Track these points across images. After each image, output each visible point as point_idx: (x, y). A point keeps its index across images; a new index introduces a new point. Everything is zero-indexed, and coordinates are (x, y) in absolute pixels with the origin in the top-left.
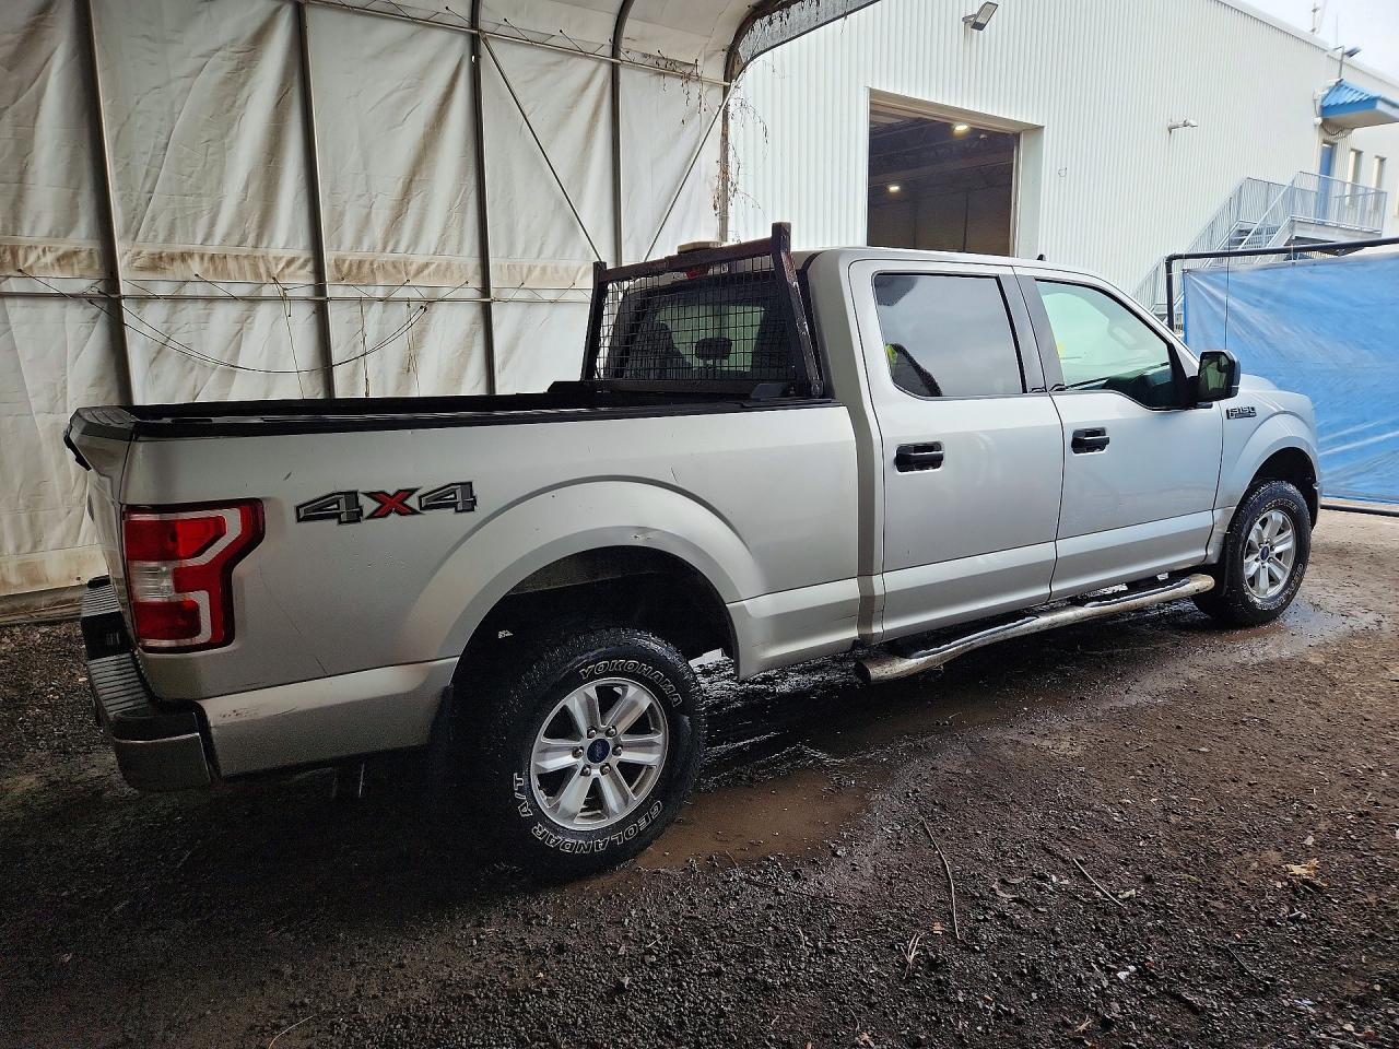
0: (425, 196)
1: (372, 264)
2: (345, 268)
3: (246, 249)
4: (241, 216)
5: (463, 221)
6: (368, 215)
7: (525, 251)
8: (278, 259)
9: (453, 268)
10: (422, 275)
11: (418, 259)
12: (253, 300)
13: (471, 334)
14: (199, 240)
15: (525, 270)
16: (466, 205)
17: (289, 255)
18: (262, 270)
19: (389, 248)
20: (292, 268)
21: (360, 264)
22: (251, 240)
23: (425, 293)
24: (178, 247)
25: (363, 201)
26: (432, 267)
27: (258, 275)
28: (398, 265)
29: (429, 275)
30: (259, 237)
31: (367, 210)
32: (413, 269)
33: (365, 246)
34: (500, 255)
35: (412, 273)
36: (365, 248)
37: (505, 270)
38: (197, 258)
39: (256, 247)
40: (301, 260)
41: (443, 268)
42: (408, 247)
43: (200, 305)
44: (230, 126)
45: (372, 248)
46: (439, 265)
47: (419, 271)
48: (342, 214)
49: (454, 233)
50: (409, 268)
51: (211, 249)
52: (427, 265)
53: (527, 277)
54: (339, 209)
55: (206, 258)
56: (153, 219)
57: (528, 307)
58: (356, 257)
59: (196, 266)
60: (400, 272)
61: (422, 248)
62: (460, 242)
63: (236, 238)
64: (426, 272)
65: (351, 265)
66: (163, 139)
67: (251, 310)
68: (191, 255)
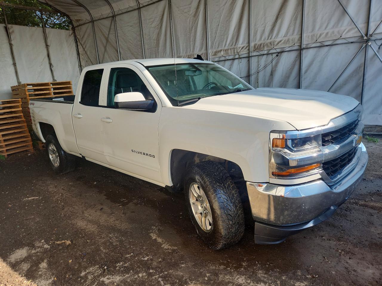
0: (283, 18)
1: (264, 44)
2: (256, 47)
3: (233, 46)
4: (233, 38)
5: (295, 23)
6: (264, 30)
7: (320, 28)
8: (239, 48)
9: (290, 40)
10: (278, 45)
11: (278, 40)
12: (234, 59)
13: (295, 61)
14: (223, 47)
15: (318, 36)
16: (297, 17)
17: (242, 46)
18: (236, 51)
19: (269, 39)
20: (243, 49)
21: (261, 44)
22: (234, 44)
23: (278, 50)
24: (220, 49)
25: (263, 26)
26: (282, 41)
27: (234, 53)
28: (271, 43)
29: (281, 44)
30: (236, 43)
31: (264, 28)
32: (276, 43)
33: (263, 39)
34: (309, 32)
35: (275, 45)
36: (262, 40)
37: (310, 37)
38: (223, 51)
39: (235, 45)
40: (246, 47)
41: (286, 41)
42: (275, 37)
43: (223, 62)
44: (231, 15)
45: (264, 40)
46: (285, 40)
47: (277, 44)
48: (257, 31)
49: (292, 28)
50: (275, 43)
51: (226, 48)
52: (281, 41)
53: (319, 38)
54: (256, 30)
55: (225, 50)
56: (216, 43)
57: (319, 49)
58: (260, 43)
59: (222, 53)
60: (271, 45)
61: (280, 35)
62: (294, 31)
63: (231, 44)
64: (280, 43)
65: (258, 46)
66: (218, 24)
67: (233, 62)
68: (222, 50)
